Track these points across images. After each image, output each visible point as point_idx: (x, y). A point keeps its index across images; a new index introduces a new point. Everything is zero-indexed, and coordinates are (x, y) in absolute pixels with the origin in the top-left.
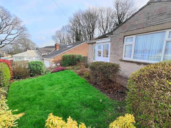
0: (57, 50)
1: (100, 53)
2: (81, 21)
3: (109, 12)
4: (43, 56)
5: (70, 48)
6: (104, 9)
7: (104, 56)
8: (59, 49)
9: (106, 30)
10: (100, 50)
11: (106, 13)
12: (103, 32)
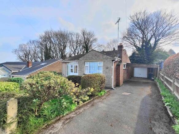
0: (30, 67)
1: (72, 70)
2: (52, 39)
3: (78, 36)
4: (12, 73)
5: (45, 65)
6: (74, 33)
7: (75, 72)
8: (31, 66)
9: (76, 49)
10: (72, 68)
11: (75, 36)
12: (74, 50)
